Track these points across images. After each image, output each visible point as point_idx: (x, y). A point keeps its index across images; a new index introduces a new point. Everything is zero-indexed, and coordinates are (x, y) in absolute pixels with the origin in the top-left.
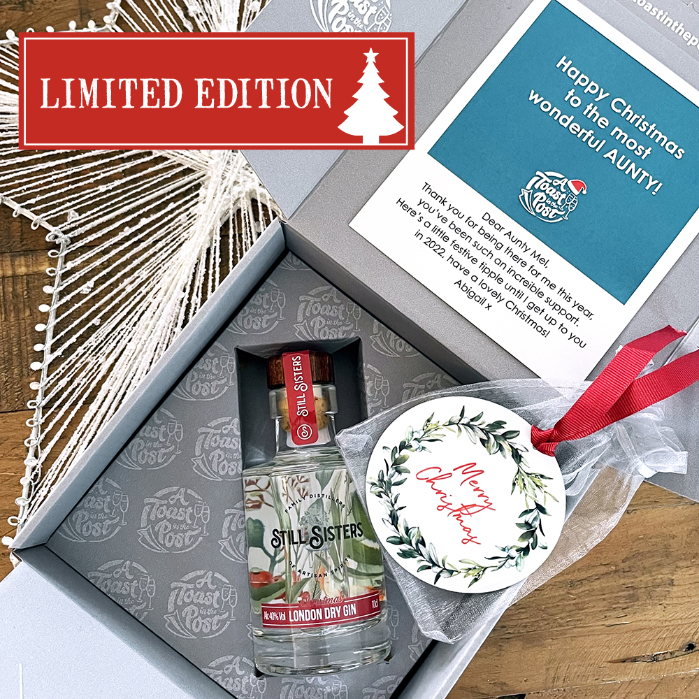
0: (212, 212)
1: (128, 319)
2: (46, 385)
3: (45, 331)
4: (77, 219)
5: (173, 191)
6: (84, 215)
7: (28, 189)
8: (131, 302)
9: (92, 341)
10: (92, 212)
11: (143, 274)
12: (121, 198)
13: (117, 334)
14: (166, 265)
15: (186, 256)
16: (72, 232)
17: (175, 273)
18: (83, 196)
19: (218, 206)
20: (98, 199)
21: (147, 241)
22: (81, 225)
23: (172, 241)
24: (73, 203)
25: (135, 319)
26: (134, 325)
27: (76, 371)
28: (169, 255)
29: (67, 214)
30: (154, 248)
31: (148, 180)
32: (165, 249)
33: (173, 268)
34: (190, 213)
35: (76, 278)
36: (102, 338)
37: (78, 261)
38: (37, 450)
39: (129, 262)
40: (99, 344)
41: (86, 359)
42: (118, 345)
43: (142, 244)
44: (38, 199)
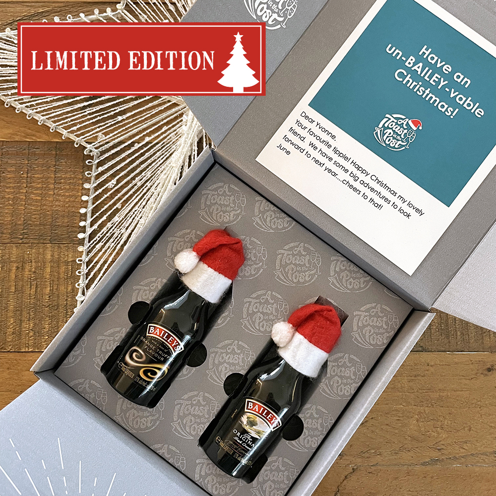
0: (191, 131)
1: (139, 204)
2: (88, 248)
3: (86, 212)
4: (104, 139)
5: (164, 119)
6: (108, 136)
7: (72, 121)
8: (141, 193)
9: (116, 219)
10: (113, 134)
11: (148, 174)
12: (132, 124)
13: (132, 214)
14: (163, 167)
15: (175, 161)
16: (101, 148)
17: (168, 173)
18: (107, 124)
19: (195, 127)
20: (117, 126)
21: (149, 152)
22: (107, 143)
23: (166, 152)
24: (101, 128)
25: (144, 203)
26: (143, 208)
27: (107, 238)
28: (164, 161)
29: (97, 136)
30: (154, 157)
31: (149, 112)
32: (162, 157)
33: (167, 169)
34: (177, 133)
35: (105, 178)
36: (123, 217)
37: (106, 166)
38: (84, 290)
39: (138, 166)
40: (121, 221)
41: (113, 230)
42: (134, 221)
43: (147, 154)
44: (78, 126)
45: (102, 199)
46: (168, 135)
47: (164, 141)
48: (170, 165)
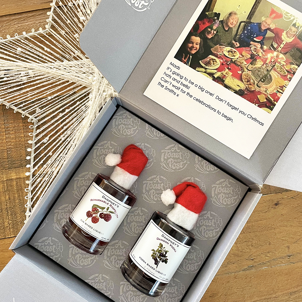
0: (95, 104)
1: (63, 152)
2: (32, 182)
3: (30, 159)
4: (40, 112)
5: (78, 97)
6: (43, 110)
8: (64, 145)
9: (49, 162)
10: (46, 108)
11: (69, 132)
12: (57, 101)
13: (59, 158)
14: (78, 128)
15: (85, 124)
16: (38, 117)
17: (81, 131)
18: (42, 102)
19: (97, 101)
20: (48, 102)
21: (69, 119)
22: (42, 114)
23: (79, 118)
24: (38, 105)
25: (66, 152)
26: (66, 155)
27: (44, 175)
28: (78, 124)
29: (36, 110)
30: (72, 121)
31: (68, 93)
32: (77, 121)
33: (80, 129)
34: (86, 106)
35: (41, 136)
36: (53, 161)
37: (42, 129)
38: (30, 209)
39: (62, 128)
40: (52, 163)
41: (47, 170)
42: (60, 163)
43: (67, 120)
44: (24, 104)
45: (40, 150)
46: (80, 107)
47: (78, 111)
48: (82, 127)
